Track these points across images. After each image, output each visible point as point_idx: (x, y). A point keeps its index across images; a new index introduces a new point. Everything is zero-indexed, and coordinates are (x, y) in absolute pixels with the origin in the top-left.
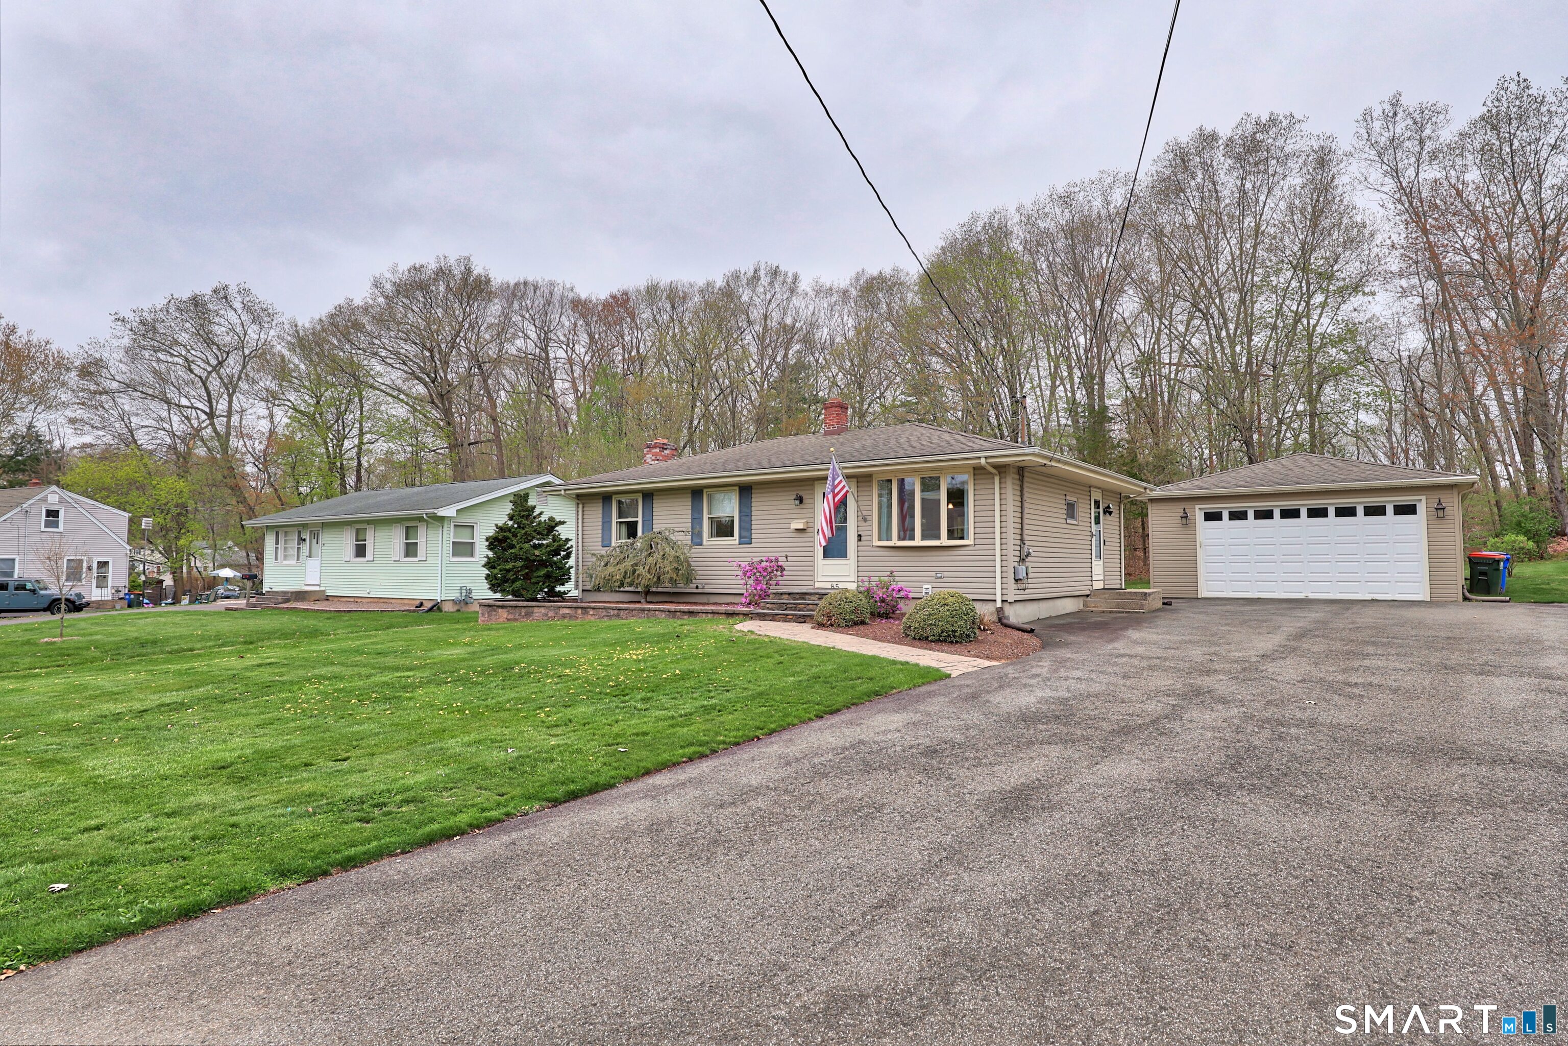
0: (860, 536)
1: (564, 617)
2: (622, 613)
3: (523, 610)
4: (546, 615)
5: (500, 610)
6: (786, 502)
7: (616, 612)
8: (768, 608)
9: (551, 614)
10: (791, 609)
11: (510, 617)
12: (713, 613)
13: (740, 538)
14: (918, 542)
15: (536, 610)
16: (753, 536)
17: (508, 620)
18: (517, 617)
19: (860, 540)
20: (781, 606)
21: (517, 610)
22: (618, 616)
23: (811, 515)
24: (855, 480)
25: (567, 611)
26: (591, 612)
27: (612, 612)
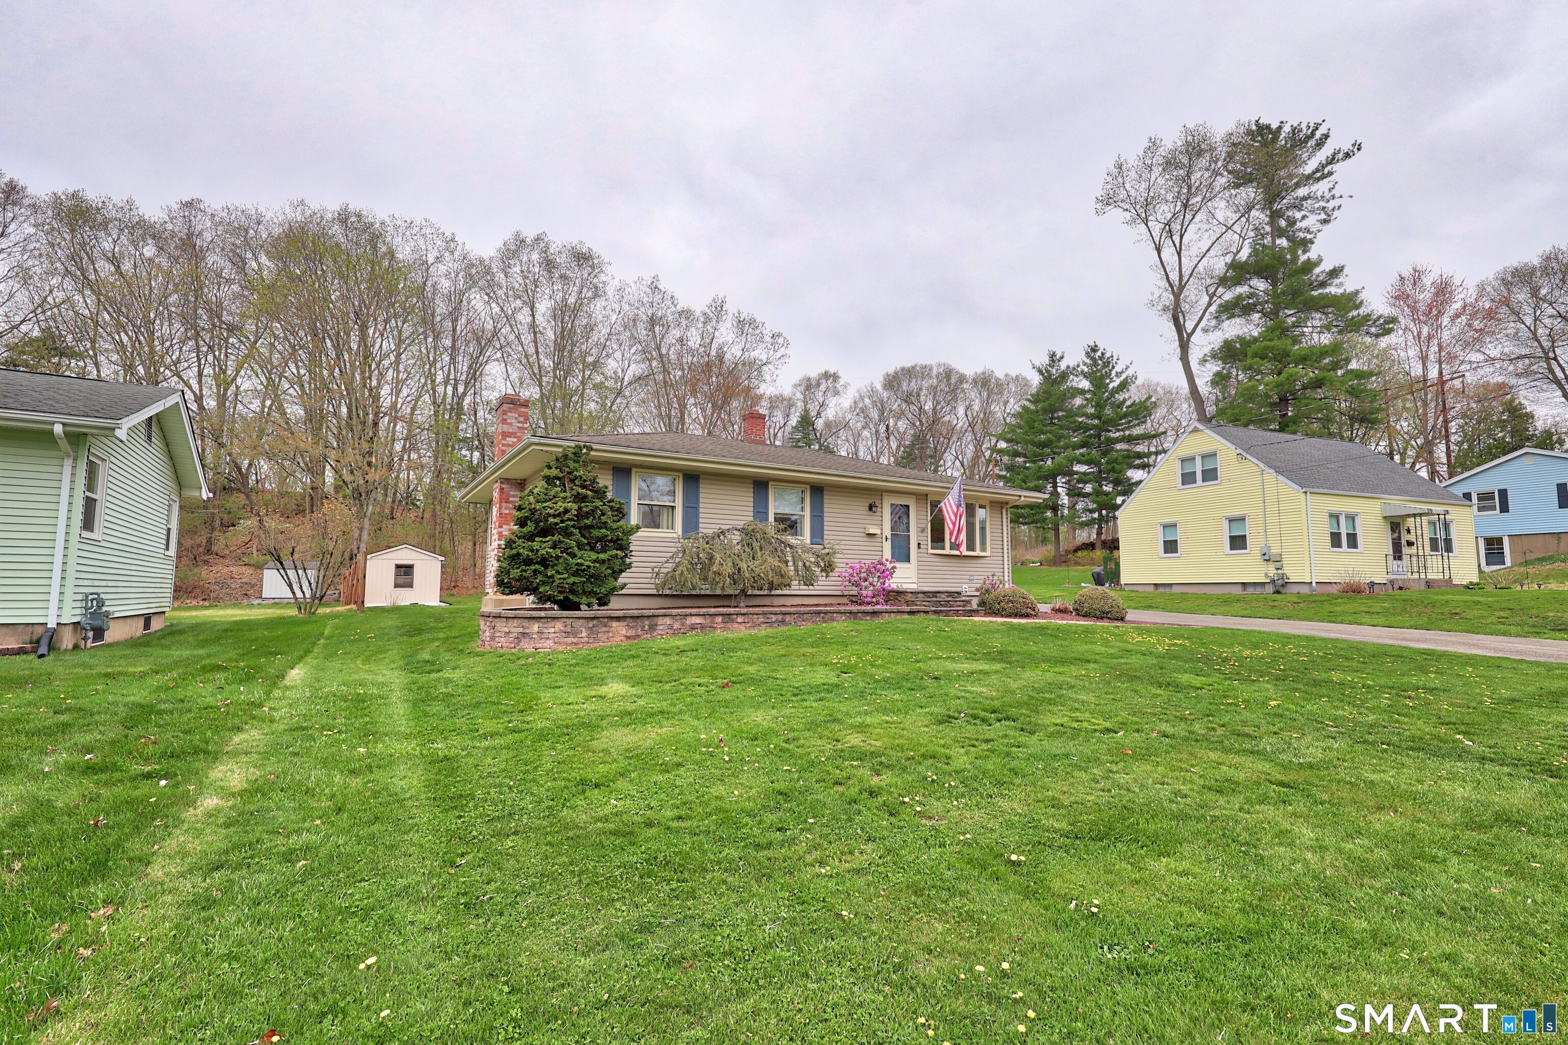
0: (919, 544)
1: (693, 628)
2: (788, 618)
5: (615, 624)
6: (860, 507)
7: (780, 617)
9: (676, 626)
11: (631, 633)
13: (813, 536)
14: (964, 552)
15: (660, 621)
16: (825, 537)
17: (628, 638)
19: (919, 548)
22: (783, 622)
23: (881, 523)
25: (698, 620)
26: (740, 620)
27: (774, 618)
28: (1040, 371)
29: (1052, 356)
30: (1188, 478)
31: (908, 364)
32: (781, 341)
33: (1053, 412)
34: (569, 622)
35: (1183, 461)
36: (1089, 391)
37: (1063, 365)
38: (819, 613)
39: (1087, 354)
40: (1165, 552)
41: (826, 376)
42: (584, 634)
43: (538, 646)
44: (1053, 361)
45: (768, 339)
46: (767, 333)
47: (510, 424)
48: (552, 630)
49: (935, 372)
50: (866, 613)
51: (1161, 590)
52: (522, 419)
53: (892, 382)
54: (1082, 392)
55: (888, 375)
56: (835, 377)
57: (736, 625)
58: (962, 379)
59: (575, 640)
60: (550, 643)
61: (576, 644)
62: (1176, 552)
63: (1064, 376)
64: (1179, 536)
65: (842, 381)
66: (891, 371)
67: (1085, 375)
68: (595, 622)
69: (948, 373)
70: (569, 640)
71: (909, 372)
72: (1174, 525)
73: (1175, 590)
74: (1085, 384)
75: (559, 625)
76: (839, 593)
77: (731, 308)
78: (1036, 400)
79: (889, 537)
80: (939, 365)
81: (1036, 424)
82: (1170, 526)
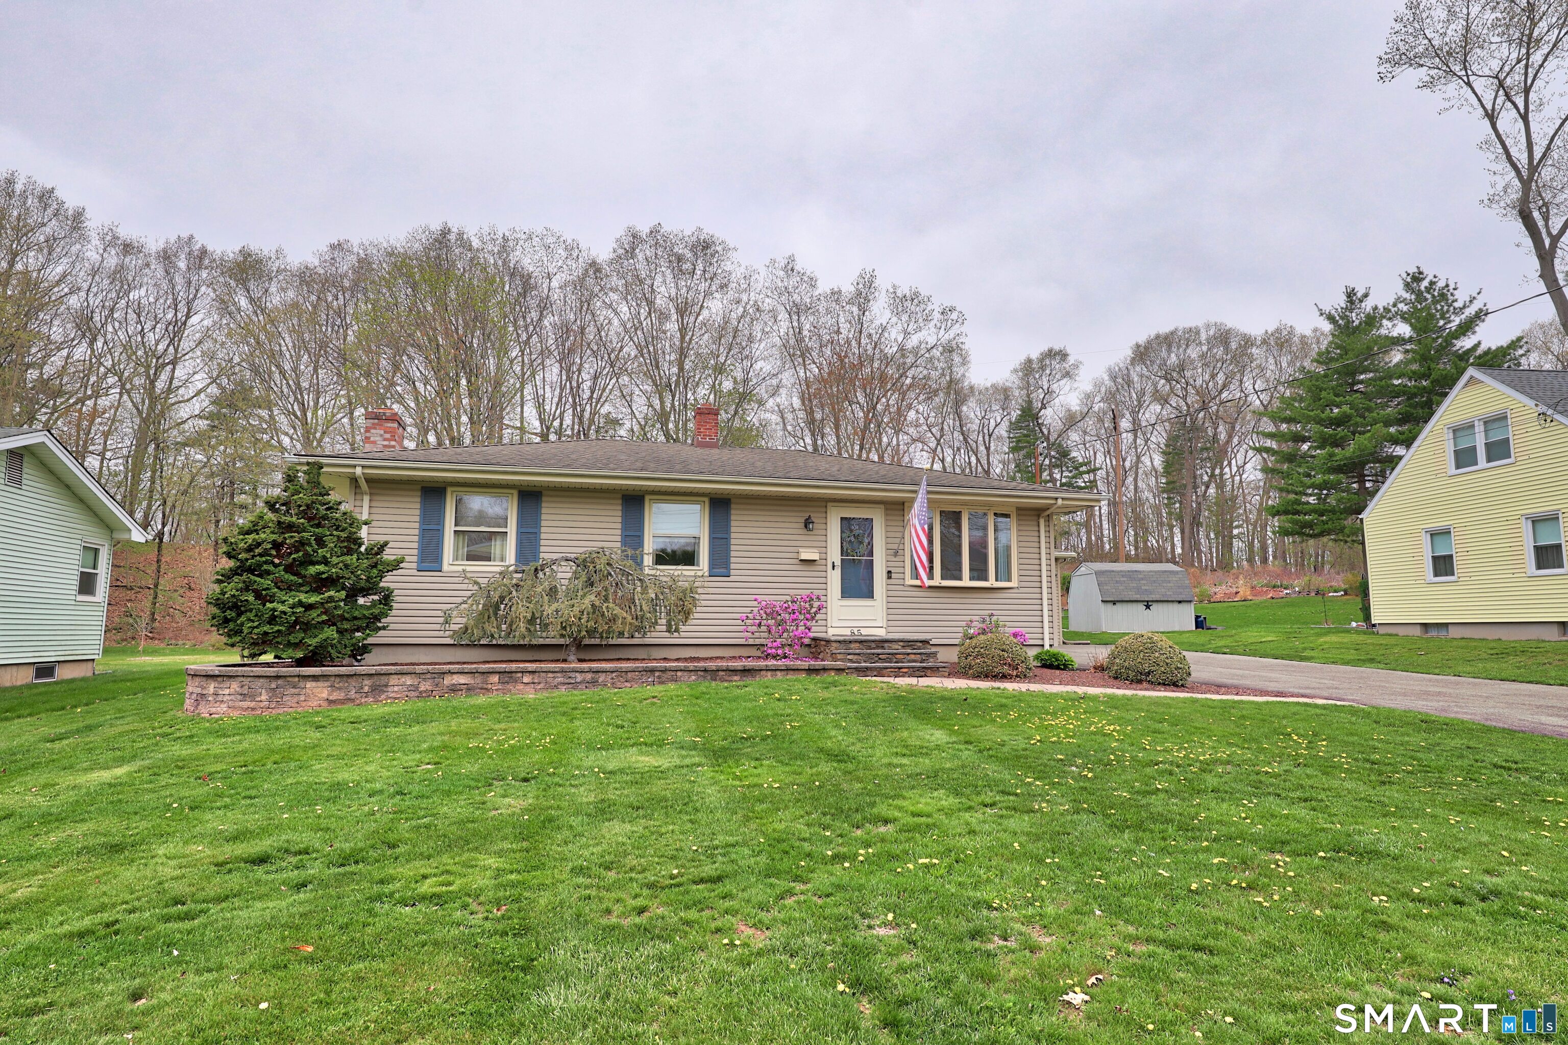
0: (889, 572)
1: (454, 689)
2: (602, 678)
3: (367, 682)
4: (416, 688)
6: (790, 524)
7: (589, 676)
8: (851, 661)
9: (425, 686)
10: (884, 661)
11: (335, 696)
12: (788, 670)
13: (713, 564)
14: (966, 582)
15: (393, 680)
16: (732, 566)
17: (331, 702)
18: (352, 694)
19: (889, 577)
20: (869, 658)
21: (353, 682)
22: (594, 682)
23: (823, 544)
24: (882, 506)
25: (462, 679)
26: (526, 679)
27: (579, 677)
28: (1331, 318)
29: (1350, 295)
30: (1465, 458)
31: (1165, 329)
32: (954, 316)
33: (1353, 374)
34: (246, 681)
35: (1456, 431)
36: (1410, 340)
37: (1368, 305)
38: (652, 671)
39: (1407, 286)
40: (1436, 575)
41: (1051, 354)
42: (264, 697)
43: (213, 710)
44: (1352, 302)
45: (937, 316)
46: (935, 306)
47: (374, 442)
48: (227, 691)
49: (1203, 337)
50: (735, 671)
51: (1433, 633)
52: (388, 436)
53: (1142, 354)
54: (1399, 341)
55: (1138, 346)
56: (1063, 355)
57: (521, 687)
58: (1248, 342)
59: (252, 704)
60: (224, 707)
61: (253, 709)
62: (1453, 574)
63: (1372, 320)
64: (1456, 547)
65: (1071, 360)
66: (1142, 339)
67: (1404, 317)
68: (280, 682)
69: (1223, 337)
70: (245, 704)
71: (1167, 340)
72: (1446, 532)
73: (1454, 632)
74: (1403, 329)
75: (235, 685)
76: (742, 641)
77: (883, 283)
78: (1324, 358)
79: (838, 563)
80: (1208, 326)
81: (1324, 394)
82: (1439, 534)
